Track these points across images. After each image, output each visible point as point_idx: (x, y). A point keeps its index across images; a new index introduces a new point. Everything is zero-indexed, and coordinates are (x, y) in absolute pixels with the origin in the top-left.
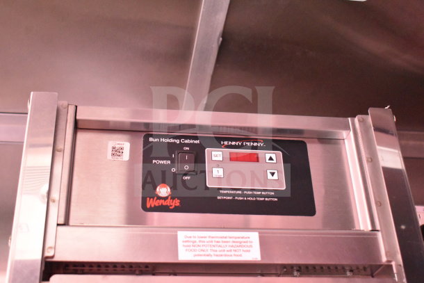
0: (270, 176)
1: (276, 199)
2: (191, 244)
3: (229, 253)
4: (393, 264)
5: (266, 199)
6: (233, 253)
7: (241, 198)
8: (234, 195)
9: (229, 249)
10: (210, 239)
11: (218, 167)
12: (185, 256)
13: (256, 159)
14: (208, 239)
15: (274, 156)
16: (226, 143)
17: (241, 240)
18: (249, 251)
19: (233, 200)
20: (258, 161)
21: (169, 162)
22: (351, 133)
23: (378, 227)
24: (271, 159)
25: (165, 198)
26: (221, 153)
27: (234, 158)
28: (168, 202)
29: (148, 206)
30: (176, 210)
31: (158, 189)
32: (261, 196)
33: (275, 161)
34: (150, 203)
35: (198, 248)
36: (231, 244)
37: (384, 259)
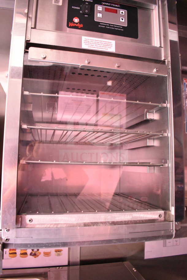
0: (121, 20)
1: (123, 30)
2: (87, 42)
3: (103, 48)
4: (166, 61)
5: (119, 29)
6: (104, 48)
7: (108, 27)
8: (106, 26)
9: (102, 46)
10: (95, 41)
11: (100, 13)
12: (84, 46)
13: (116, 12)
14: (94, 41)
15: (123, 12)
16: (104, 3)
17: (108, 43)
18: (111, 48)
19: (105, 28)
20: (117, 13)
21: (79, 8)
22: (157, 6)
23: (163, 46)
24: (122, 13)
25: (77, 23)
26: (101, 7)
27: (107, 10)
28: (78, 25)
29: (70, 26)
30: (81, 29)
31: (74, 19)
32: (117, 28)
33: (124, 14)
34: (71, 24)
35: (90, 44)
36: (104, 44)
37: (163, 59)
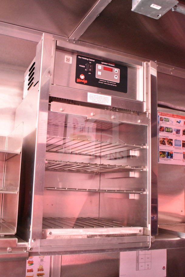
0: (115, 78)
1: (116, 86)
2: (91, 97)
3: (102, 102)
4: (147, 113)
5: (113, 85)
6: (103, 102)
7: (106, 84)
8: (104, 82)
9: (102, 100)
10: (97, 97)
11: (100, 71)
12: (89, 100)
13: (111, 70)
14: (96, 96)
15: (117, 71)
16: (103, 63)
17: (106, 98)
18: (108, 102)
19: (103, 84)
20: (112, 71)
21: (84, 67)
22: (143, 67)
23: (145, 100)
24: (116, 71)
25: (83, 80)
26: (101, 66)
27: (105, 69)
28: (83, 81)
29: (77, 81)
30: (86, 84)
31: (80, 76)
32: (112, 84)
33: (117, 72)
34: (78, 80)
35: (93, 99)
36: (103, 99)
37: (145, 110)
